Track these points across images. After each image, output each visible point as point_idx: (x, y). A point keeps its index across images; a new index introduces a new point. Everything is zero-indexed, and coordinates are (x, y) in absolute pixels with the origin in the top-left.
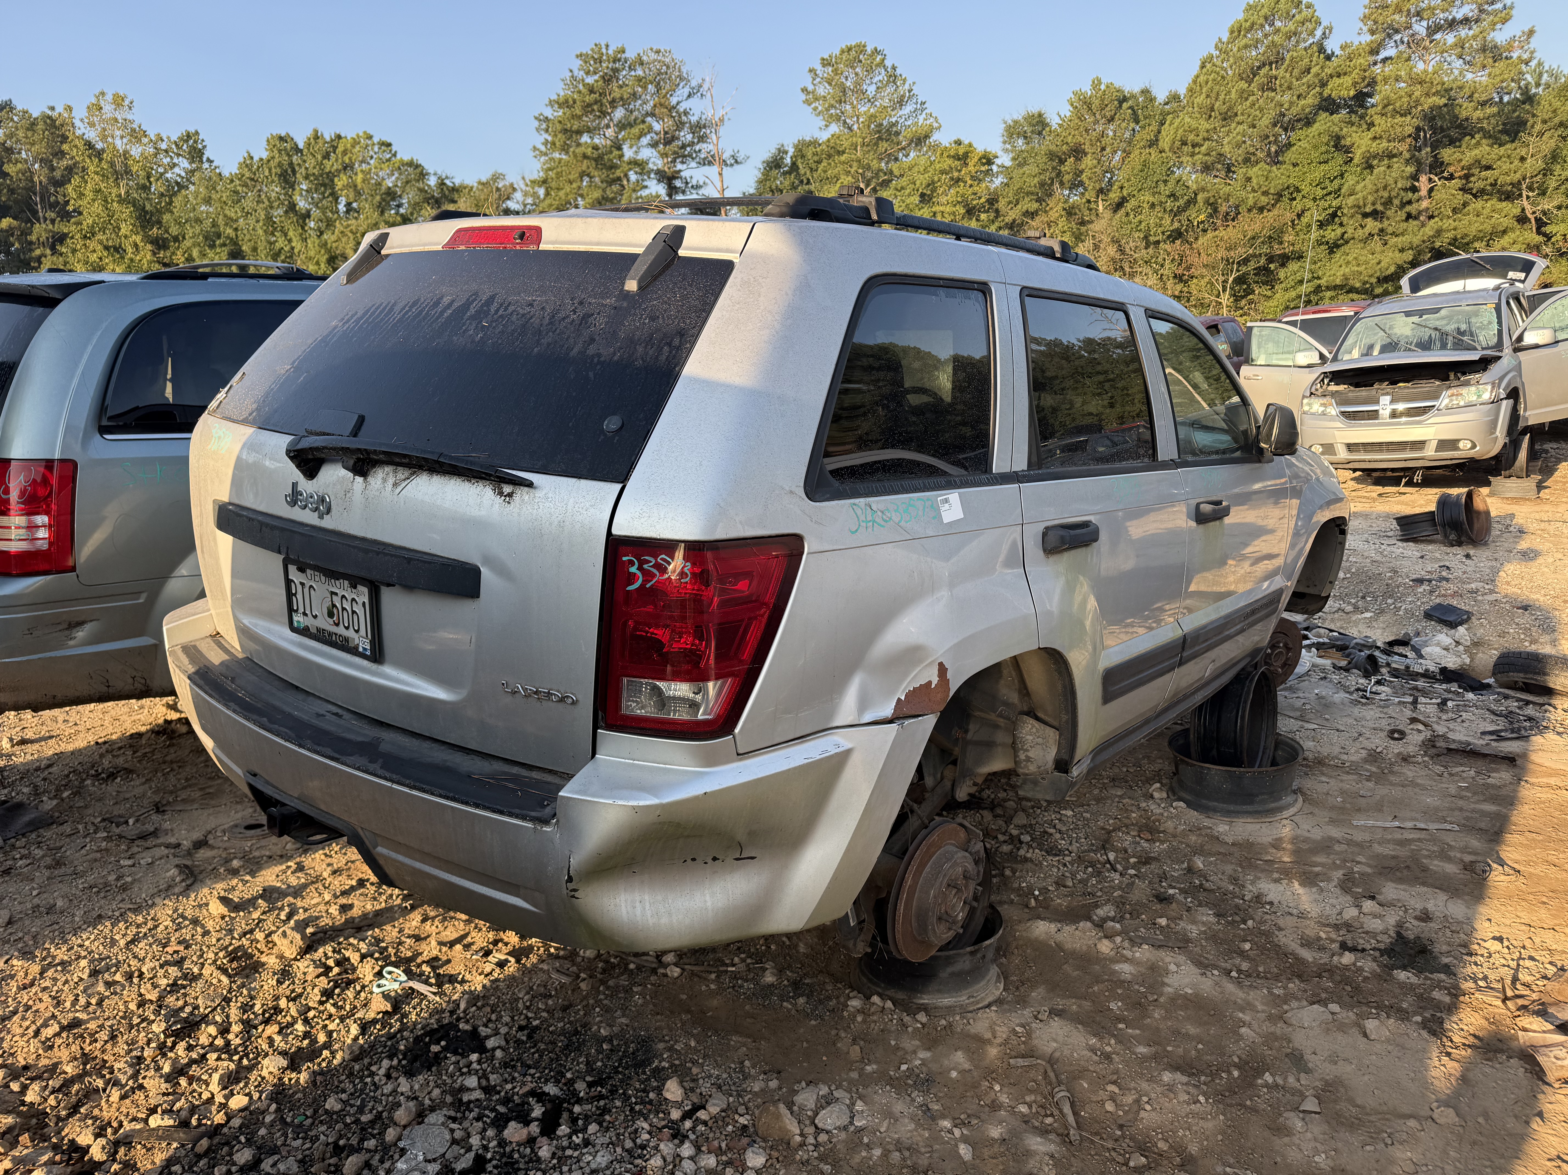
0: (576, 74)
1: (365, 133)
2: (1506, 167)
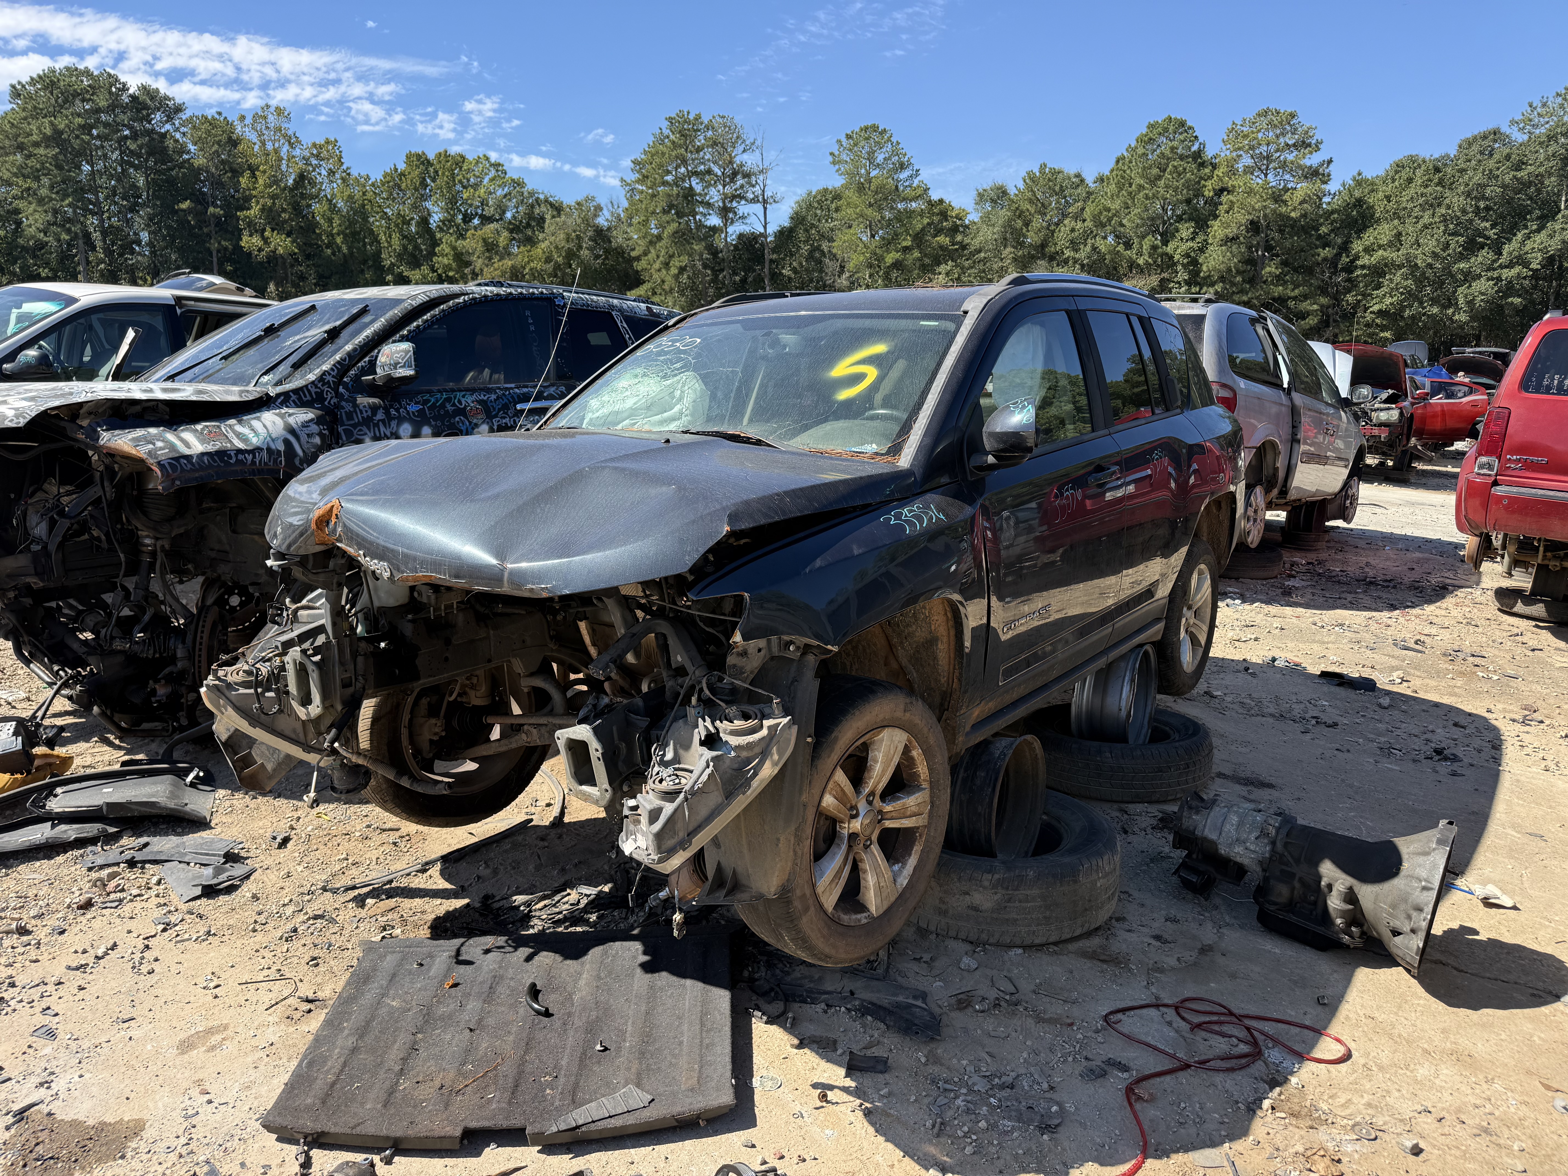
1: (483, 155)
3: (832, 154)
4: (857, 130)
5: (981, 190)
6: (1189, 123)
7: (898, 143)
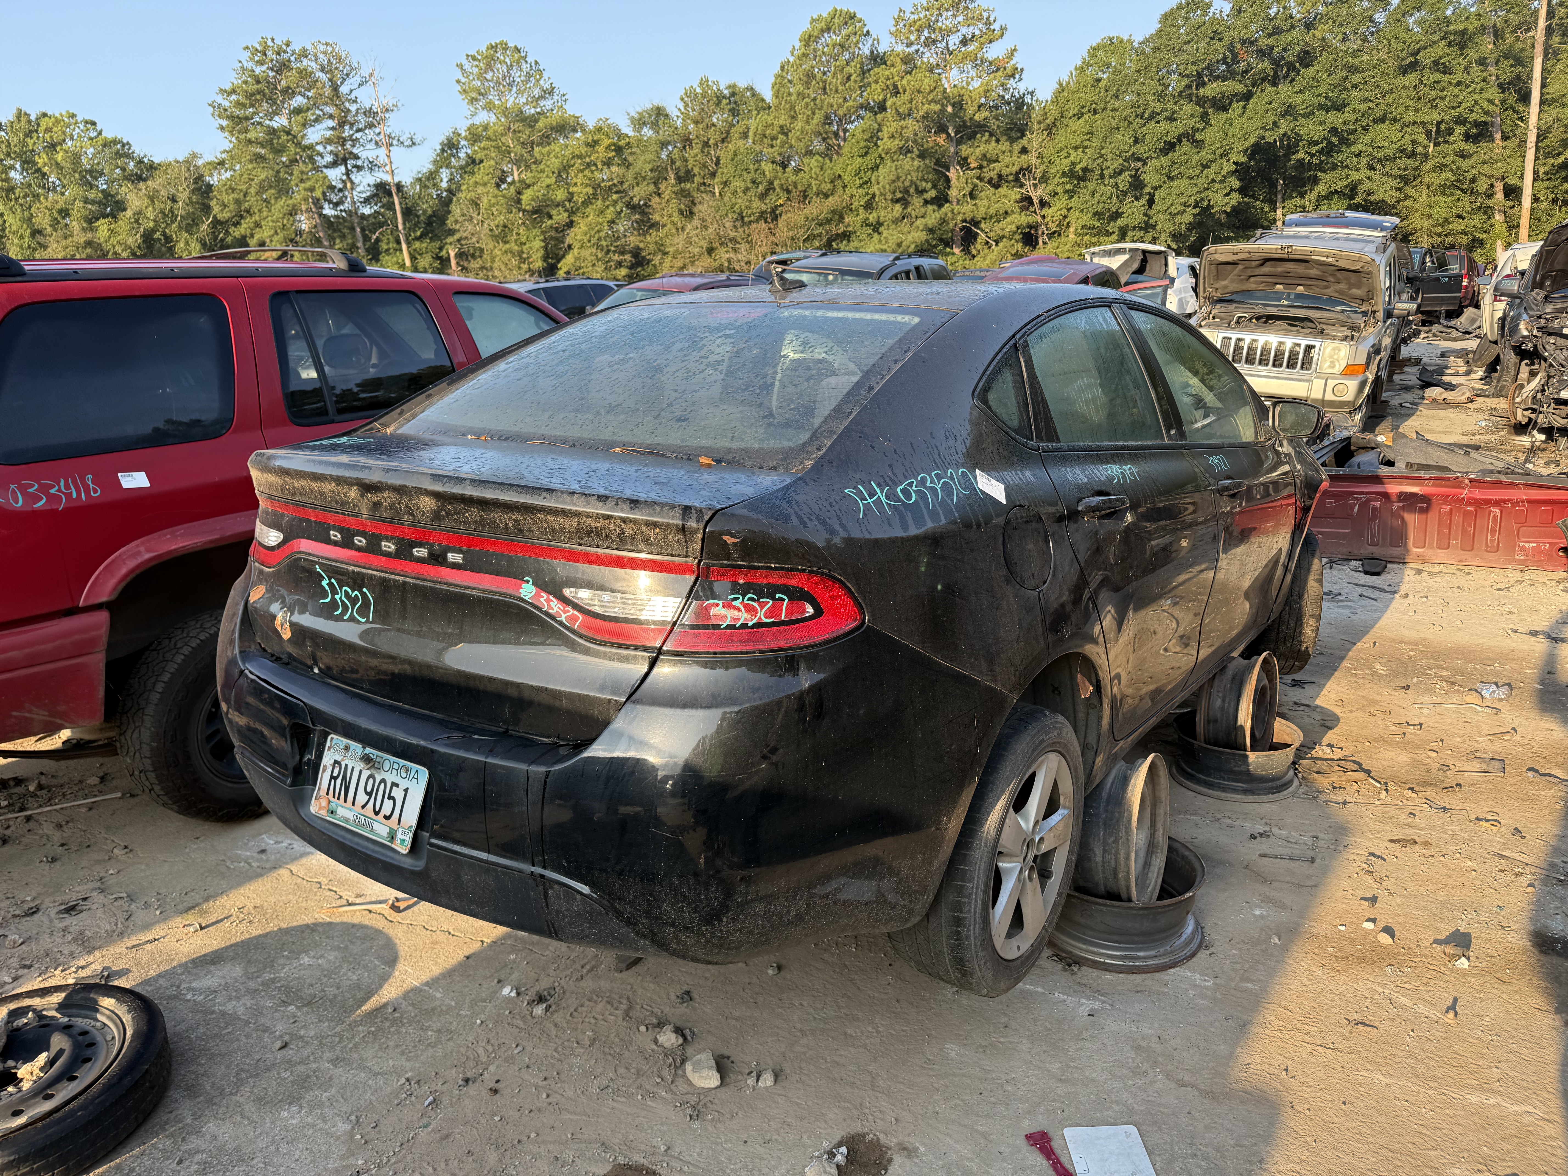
0: (245, 64)
1: (68, 112)
2: (1007, 160)
3: (458, 82)
4: (483, 49)
5: (633, 114)
6: (858, 16)
7: (536, 63)
